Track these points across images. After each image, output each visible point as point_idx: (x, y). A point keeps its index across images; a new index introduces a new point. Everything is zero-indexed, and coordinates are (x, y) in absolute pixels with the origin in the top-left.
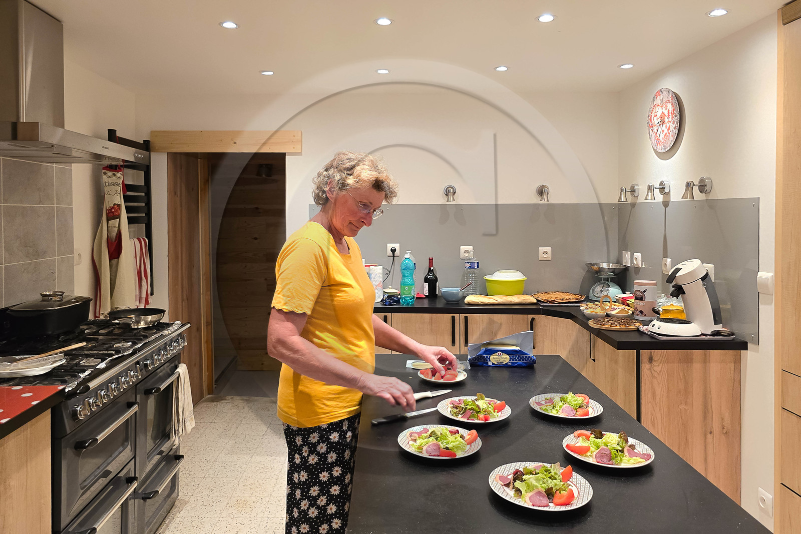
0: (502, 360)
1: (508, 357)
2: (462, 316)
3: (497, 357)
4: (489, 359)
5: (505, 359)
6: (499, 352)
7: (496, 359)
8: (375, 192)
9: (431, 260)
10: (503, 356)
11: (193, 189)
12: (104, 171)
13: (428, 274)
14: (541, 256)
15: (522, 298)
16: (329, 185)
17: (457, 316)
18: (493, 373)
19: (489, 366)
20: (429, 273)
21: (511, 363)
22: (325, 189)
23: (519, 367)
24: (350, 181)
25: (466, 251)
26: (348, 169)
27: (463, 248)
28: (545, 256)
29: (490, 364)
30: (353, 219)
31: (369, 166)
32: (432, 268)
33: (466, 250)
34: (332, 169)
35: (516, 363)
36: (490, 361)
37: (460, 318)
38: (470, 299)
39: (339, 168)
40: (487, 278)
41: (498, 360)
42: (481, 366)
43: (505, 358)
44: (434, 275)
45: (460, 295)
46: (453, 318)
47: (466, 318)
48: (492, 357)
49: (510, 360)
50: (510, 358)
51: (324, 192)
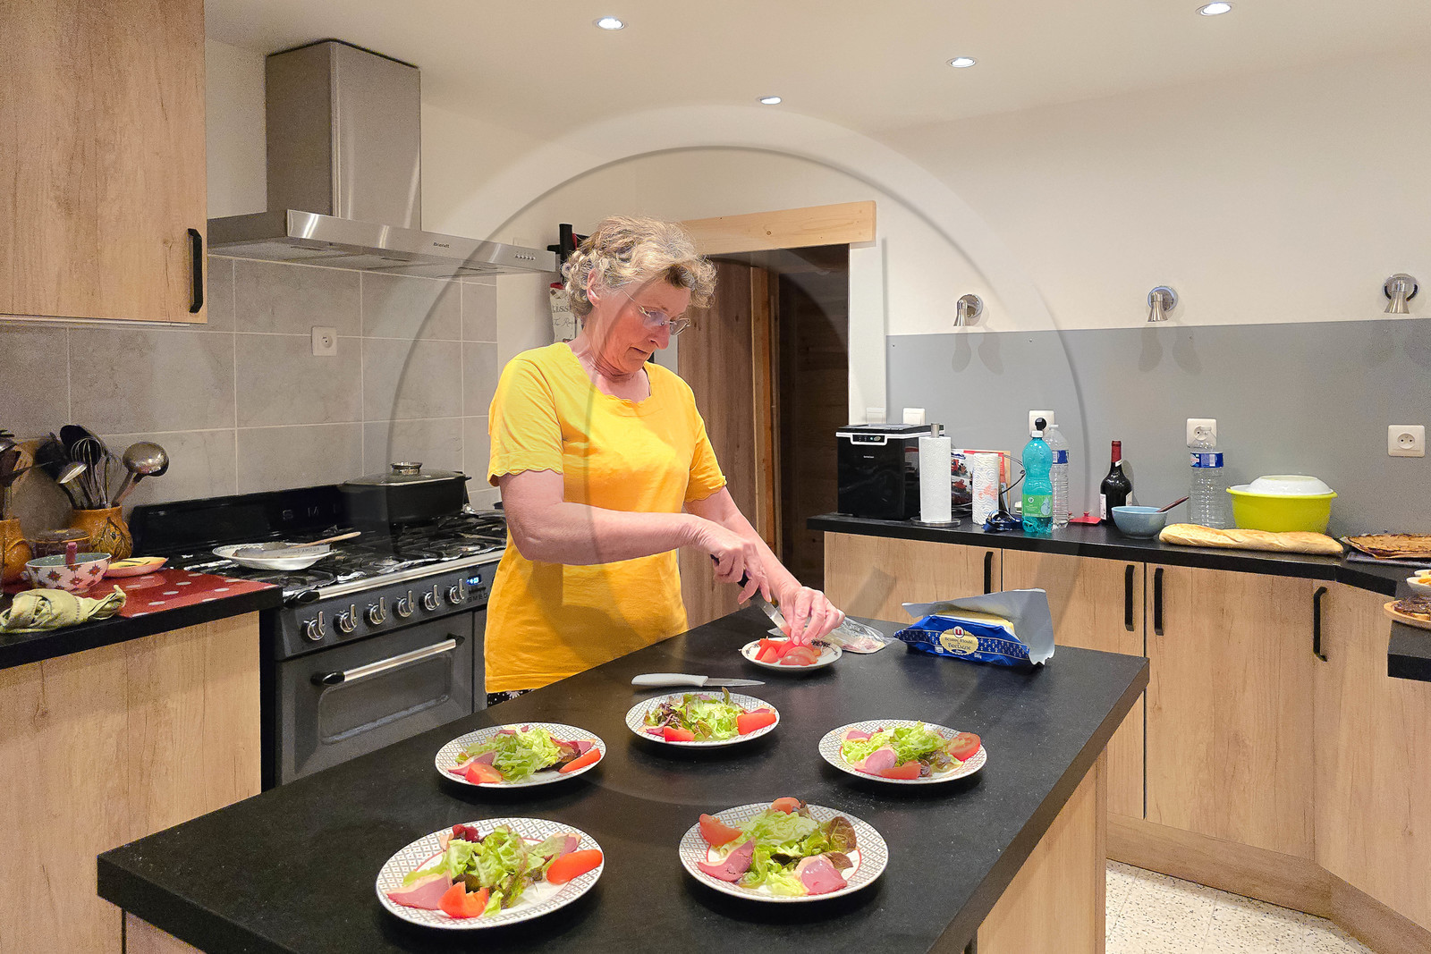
0: (962, 644)
1: (975, 640)
2: (1152, 567)
3: (953, 637)
4: (938, 639)
5: (969, 645)
6: (958, 628)
7: (952, 643)
8: (672, 289)
9: (1117, 446)
10: (965, 638)
11: (737, 318)
12: (552, 289)
13: (1109, 477)
14: (1394, 446)
15: (1303, 539)
16: (590, 279)
17: (1139, 566)
18: (947, 671)
19: (937, 655)
20: (1110, 474)
21: (981, 654)
22: (584, 288)
23: (998, 666)
24: (627, 271)
25: (1199, 431)
26: (622, 251)
27: (1193, 423)
28: (1407, 446)
29: (939, 649)
30: (636, 341)
31: (659, 243)
32: (1117, 464)
33: (1202, 429)
34: (595, 251)
35: (992, 656)
36: (939, 644)
37: (1144, 572)
38: (1173, 532)
39: (606, 249)
40: (1233, 490)
41: (955, 643)
42: (924, 653)
43: (970, 642)
44: (1122, 477)
45: (1153, 522)
46: (1130, 570)
47: (1159, 572)
48: (943, 636)
49: (979, 649)
50: (980, 644)
51: (583, 292)
